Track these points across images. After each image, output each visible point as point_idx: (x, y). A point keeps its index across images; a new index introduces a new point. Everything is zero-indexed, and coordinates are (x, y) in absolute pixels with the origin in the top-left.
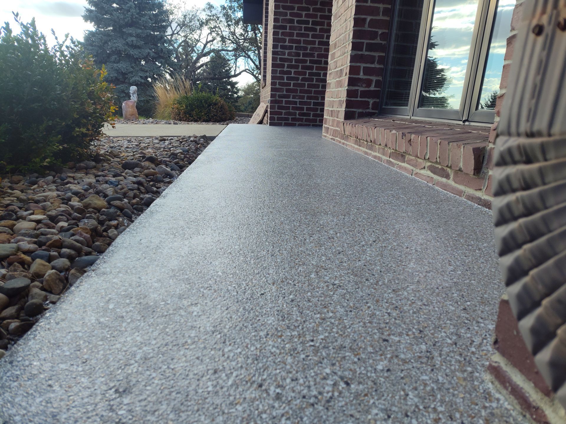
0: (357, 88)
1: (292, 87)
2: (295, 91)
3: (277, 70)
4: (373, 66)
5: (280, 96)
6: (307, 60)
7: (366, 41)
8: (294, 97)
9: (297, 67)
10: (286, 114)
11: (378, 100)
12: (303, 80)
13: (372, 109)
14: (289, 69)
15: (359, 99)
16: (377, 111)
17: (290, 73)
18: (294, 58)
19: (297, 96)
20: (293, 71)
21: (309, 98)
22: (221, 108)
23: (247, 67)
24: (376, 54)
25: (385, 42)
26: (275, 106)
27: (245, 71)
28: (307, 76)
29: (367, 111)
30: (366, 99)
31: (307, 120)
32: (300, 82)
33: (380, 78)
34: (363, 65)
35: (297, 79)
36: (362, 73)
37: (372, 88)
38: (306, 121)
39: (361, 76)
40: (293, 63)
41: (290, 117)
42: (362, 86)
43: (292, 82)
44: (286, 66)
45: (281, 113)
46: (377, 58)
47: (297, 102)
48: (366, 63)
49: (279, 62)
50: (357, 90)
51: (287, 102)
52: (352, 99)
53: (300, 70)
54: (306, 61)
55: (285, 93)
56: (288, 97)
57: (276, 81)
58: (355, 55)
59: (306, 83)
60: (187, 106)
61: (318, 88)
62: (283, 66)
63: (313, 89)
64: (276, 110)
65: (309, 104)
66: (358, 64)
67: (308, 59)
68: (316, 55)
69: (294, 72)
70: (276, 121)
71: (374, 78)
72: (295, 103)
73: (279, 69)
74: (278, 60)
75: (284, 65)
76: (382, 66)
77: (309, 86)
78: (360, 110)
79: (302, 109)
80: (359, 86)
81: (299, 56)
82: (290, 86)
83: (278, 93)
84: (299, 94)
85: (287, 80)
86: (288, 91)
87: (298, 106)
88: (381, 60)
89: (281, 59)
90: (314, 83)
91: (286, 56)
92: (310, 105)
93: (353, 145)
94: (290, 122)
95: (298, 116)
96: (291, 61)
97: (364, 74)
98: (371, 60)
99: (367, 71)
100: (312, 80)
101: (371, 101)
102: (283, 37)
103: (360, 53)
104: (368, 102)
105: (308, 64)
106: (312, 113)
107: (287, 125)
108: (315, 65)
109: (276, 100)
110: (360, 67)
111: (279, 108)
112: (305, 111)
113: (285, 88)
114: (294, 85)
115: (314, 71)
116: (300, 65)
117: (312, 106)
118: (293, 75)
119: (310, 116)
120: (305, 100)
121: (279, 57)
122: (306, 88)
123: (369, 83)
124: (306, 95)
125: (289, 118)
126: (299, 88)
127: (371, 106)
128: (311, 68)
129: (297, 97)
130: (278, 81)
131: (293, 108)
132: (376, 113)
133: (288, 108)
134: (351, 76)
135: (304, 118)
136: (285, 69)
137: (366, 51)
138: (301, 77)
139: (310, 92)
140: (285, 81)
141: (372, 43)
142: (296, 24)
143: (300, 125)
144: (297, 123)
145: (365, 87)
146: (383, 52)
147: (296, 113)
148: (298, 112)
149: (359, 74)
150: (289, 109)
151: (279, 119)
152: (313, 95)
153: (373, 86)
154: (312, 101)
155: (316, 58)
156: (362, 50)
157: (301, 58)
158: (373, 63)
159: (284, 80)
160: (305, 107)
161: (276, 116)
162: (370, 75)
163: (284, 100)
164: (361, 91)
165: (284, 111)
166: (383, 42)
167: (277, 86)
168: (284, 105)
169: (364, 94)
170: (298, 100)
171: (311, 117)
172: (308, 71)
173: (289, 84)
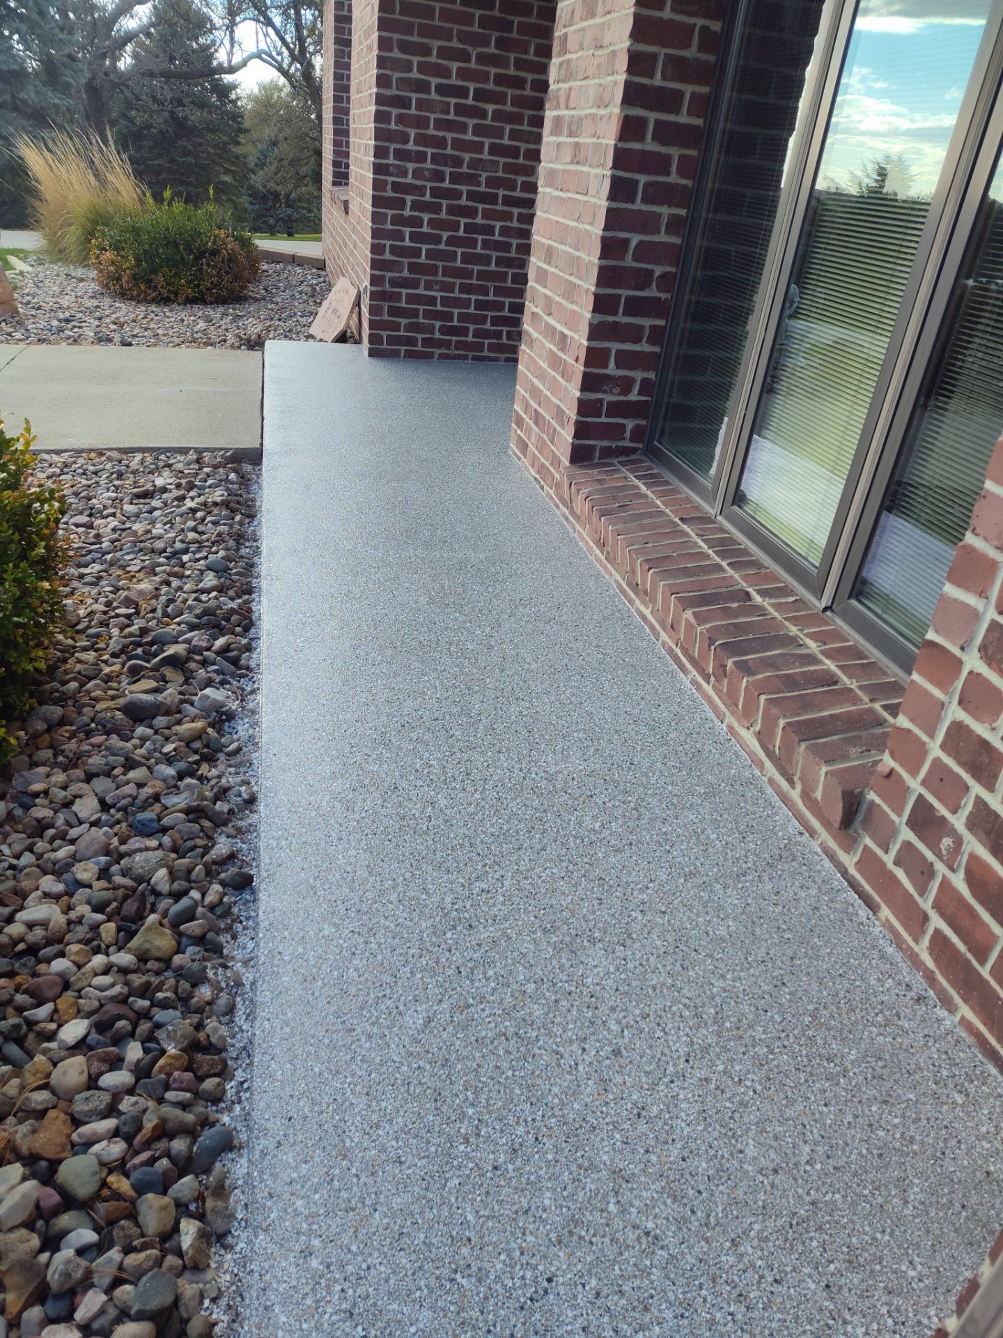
0: (599, 396)
1: (423, 259)
2: (432, 270)
3: (386, 214)
4: (637, 348)
5: (394, 283)
6: (461, 192)
7: (624, 293)
8: (429, 286)
9: (436, 208)
10: (409, 328)
11: (644, 422)
12: (451, 241)
13: (632, 440)
14: (416, 214)
15: (604, 419)
16: (641, 446)
17: (419, 223)
18: (429, 185)
19: (436, 282)
20: (426, 217)
21: (464, 288)
22: (230, 260)
23: (263, 46)
24: (647, 322)
25: (669, 295)
26: (381, 307)
27: (258, 55)
28: (461, 233)
29: (621, 444)
30: (620, 421)
31: (459, 345)
32: (442, 247)
33: (651, 375)
34: (615, 346)
35: (437, 239)
36: (612, 364)
37: (634, 396)
38: (457, 348)
39: (611, 369)
40: (428, 198)
41: (420, 336)
42: (611, 392)
43: (424, 247)
44: (409, 204)
45: (397, 327)
46: (647, 331)
47: (435, 298)
48: (623, 342)
49: (390, 194)
50: (601, 401)
51: (411, 299)
52: (590, 420)
53: (443, 215)
54: (458, 195)
55: (406, 273)
56: (415, 284)
57: (382, 242)
58: (601, 323)
59: (460, 251)
60: (138, 260)
61: (489, 263)
62: (401, 204)
63: (476, 268)
64: (386, 317)
65: (466, 304)
66: (606, 344)
67: (464, 188)
68: (483, 180)
69: (430, 220)
70: (385, 346)
71: (638, 375)
72: (432, 301)
73: (390, 212)
74: (389, 187)
75: (403, 202)
76: (657, 349)
77: (466, 258)
78: (605, 443)
79: (449, 316)
80: (605, 392)
81: (442, 180)
82: (419, 256)
83: (388, 275)
84: (440, 278)
85: (411, 240)
86: (413, 268)
87: (439, 308)
88: (656, 336)
89: (396, 187)
90: (478, 250)
91: (409, 180)
92: (468, 307)
93: (591, 544)
94: (419, 348)
95: (437, 335)
96: (420, 190)
97: (618, 366)
98: (634, 334)
99: (625, 360)
100: (473, 244)
101: (630, 424)
102: (401, 128)
103: (611, 319)
104: (624, 426)
105: (464, 201)
106: (472, 327)
107: (412, 355)
108: (481, 207)
109: (384, 292)
110: (608, 350)
111: (393, 312)
112: (455, 323)
113: (406, 261)
114: (430, 254)
115: (479, 220)
116: (444, 202)
117: (472, 310)
118: (425, 229)
119: (467, 335)
120: (457, 294)
121: (390, 179)
122: (458, 263)
123: (626, 384)
124: (458, 281)
125: (416, 338)
126: (440, 264)
127: (628, 434)
128: (472, 213)
129: (436, 287)
130: (388, 243)
131: (427, 314)
132: (639, 449)
133: (415, 313)
134: (589, 370)
135: (454, 338)
136: (407, 212)
137: (624, 314)
138: (445, 235)
139: (468, 274)
140: (407, 243)
141: (638, 298)
142: (434, 95)
143: (444, 357)
144: (437, 352)
145: (619, 394)
146: (660, 317)
147: (433, 326)
148: (438, 324)
149: (606, 367)
150: (417, 317)
151: (391, 340)
152: (474, 281)
153: (636, 392)
154: (474, 297)
155: (483, 189)
156: (615, 313)
157: (446, 184)
158: (637, 340)
159: (403, 240)
160: (456, 311)
161: (385, 334)
162: (631, 369)
163: (404, 291)
164: (609, 403)
165: (403, 321)
166: (664, 296)
167: (388, 256)
168: (404, 305)
169: (615, 409)
170: (438, 294)
171: (470, 338)
172: (463, 221)
173: (416, 253)
